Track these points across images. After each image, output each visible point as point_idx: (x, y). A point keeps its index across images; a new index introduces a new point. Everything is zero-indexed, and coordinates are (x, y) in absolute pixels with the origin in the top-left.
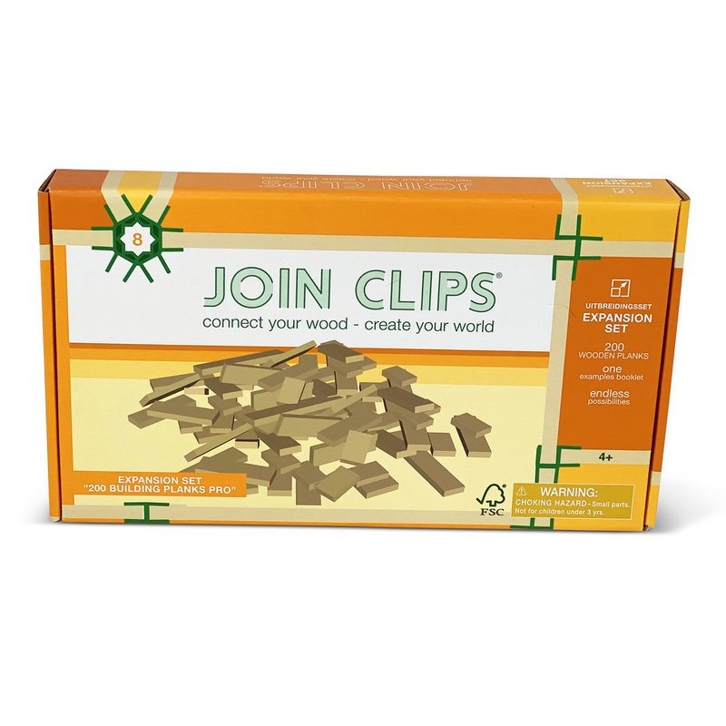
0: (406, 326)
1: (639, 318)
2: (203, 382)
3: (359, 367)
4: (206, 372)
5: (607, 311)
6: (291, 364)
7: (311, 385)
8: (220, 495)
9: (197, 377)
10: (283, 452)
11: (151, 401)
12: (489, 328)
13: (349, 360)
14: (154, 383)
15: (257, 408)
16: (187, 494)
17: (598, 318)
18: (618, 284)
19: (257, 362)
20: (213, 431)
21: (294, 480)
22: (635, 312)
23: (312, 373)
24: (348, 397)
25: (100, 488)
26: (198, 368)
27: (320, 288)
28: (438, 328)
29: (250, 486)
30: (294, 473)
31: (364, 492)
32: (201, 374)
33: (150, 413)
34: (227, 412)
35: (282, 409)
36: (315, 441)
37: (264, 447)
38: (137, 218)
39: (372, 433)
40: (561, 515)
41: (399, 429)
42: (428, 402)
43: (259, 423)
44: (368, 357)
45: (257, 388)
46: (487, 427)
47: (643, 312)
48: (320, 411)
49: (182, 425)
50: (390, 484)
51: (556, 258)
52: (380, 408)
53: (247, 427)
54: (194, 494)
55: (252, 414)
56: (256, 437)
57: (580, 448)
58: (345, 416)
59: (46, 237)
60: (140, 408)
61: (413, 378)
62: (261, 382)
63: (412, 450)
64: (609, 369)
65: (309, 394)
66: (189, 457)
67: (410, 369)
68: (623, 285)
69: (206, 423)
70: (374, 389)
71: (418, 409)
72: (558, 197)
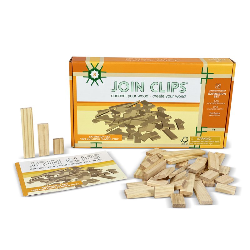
0: (163, 96)
1: (223, 94)
2: (111, 111)
3: (151, 107)
4: (112, 109)
5: (214, 92)
6: (134, 106)
7: (139, 112)
8: (115, 140)
9: (110, 110)
10: (131, 129)
11: (98, 116)
12: (184, 97)
13: (149, 105)
14: (99, 112)
15: (125, 118)
16: (107, 140)
17: (212, 94)
18: (217, 85)
19: (125, 106)
20: (113, 124)
21: (134, 136)
22: (222, 92)
23: (139, 109)
24: (148, 115)
25: (84, 139)
26: (110, 108)
27: (141, 87)
28: (171, 97)
29: (123, 138)
30: (134, 135)
31: (152, 139)
32: (111, 109)
33: (97, 119)
34: (117, 119)
35: (131, 118)
36: (140, 126)
37: (127, 128)
38: (95, 69)
39: (154, 124)
40: (202, 145)
41: (161, 123)
42: (169, 116)
43: (125, 122)
44: (153, 104)
45: (125, 113)
46: (184, 122)
47: (224, 92)
48: (141, 118)
49: (106, 122)
50: (159, 137)
51: (202, 79)
52: (156, 118)
53: (122, 123)
54: (109, 140)
55: (124, 119)
56: (124, 125)
57: (207, 127)
58: (147, 120)
59: (71, 74)
60: (95, 118)
61: (165, 110)
62: (126, 111)
63: (164, 128)
64: (215, 107)
65: (138, 114)
66: (107, 131)
67: (164, 107)
68: (219, 85)
69: (112, 122)
70: (155, 113)
71: (166, 118)
72: (202, 63)
